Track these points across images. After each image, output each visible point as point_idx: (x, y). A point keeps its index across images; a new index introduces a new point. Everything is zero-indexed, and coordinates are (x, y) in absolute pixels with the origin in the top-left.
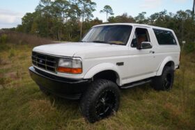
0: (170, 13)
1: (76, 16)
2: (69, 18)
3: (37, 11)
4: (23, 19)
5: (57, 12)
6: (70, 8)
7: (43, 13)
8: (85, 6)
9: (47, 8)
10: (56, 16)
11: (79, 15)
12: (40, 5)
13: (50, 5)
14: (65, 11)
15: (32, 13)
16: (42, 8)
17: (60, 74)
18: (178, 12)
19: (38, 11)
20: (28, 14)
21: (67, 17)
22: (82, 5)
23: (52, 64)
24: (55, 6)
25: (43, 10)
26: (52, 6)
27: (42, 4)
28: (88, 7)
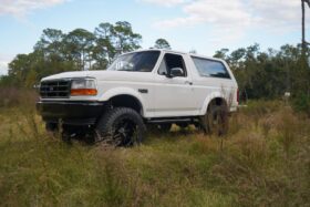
0: (270, 50)
1: (107, 58)
2: (94, 62)
3: (36, 50)
4: (10, 65)
5: (73, 52)
6: (95, 44)
7: (48, 54)
8: (122, 40)
9: (56, 45)
10: (70, 58)
11: (112, 55)
12: (43, 41)
13: (60, 40)
14: (88, 50)
15: (27, 54)
16: (46, 46)
17: (72, 98)
18: (282, 48)
19: (39, 51)
20: (21, 57)
21: (90, 60)
22: (118, 39)
23: (65, 89)
24: (69, 41)
25: (47, 50)
26: (64, 41)
27: (47, 39)
28: (128, 41)
